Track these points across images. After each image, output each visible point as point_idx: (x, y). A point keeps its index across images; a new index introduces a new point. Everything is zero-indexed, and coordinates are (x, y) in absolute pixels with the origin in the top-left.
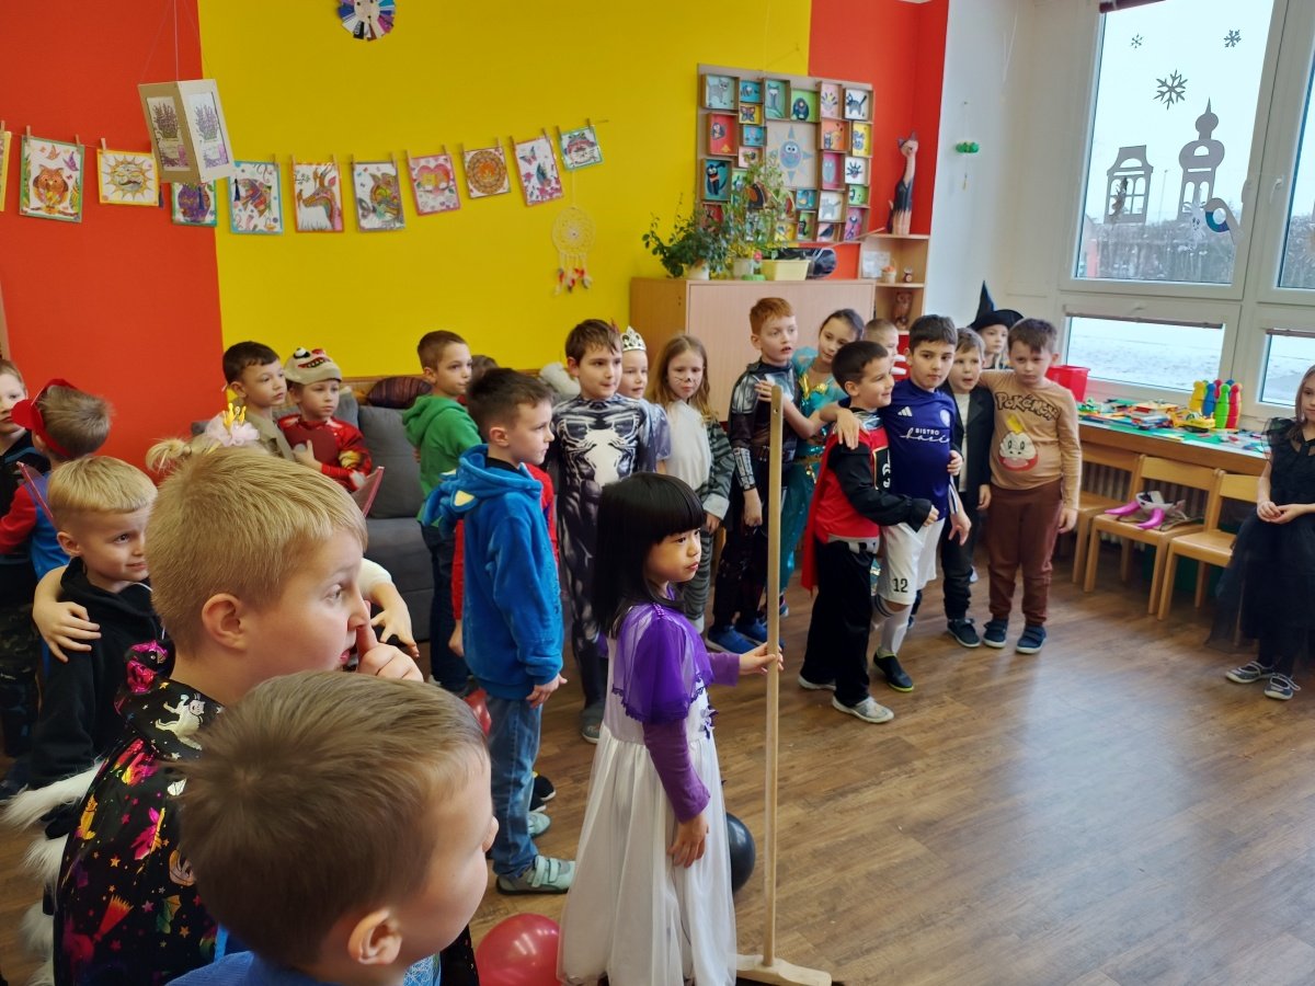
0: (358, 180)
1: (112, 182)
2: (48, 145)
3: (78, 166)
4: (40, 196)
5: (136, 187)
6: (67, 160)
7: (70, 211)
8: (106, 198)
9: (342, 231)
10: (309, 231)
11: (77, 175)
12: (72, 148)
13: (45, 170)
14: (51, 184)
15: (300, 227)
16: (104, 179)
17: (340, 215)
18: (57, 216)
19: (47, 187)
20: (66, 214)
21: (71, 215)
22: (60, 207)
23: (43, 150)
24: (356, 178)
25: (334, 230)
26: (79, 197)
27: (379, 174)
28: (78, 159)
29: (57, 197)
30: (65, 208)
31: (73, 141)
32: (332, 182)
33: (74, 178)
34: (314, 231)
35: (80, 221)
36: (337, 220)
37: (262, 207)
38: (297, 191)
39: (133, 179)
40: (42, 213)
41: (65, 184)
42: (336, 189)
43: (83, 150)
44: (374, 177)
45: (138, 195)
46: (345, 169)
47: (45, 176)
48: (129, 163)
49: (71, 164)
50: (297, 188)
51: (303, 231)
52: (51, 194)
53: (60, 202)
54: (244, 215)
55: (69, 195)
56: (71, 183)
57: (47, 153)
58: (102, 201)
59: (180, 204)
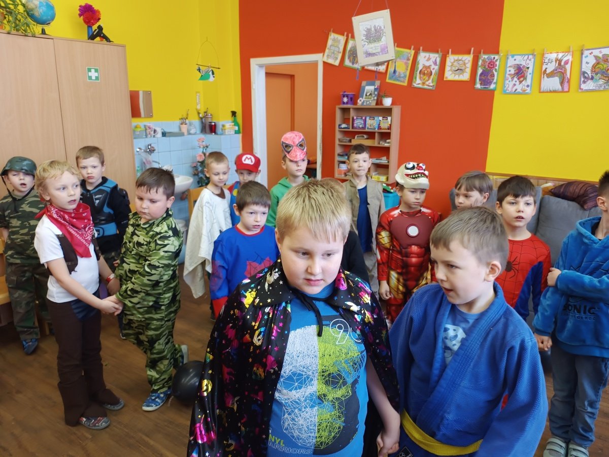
0: (584, 60)
1: (451, 70)
2: (427, 55)
3: (438, 63)
4: (420, 78)
5: (461, 71)
6: (434, 60)
7: (431, 84)
8: (447, 78)
9: (568, 91)
10: (547, 92)
11: (437, 68)
12: (436, 55)
13: (425, 67)
14: (426, 73)
15: (542, 90)
16: (447, 68)
17: (569, 81)
18: (426, 87)
19: (424, 74)
20: (429, 86)
21: (431, 86)
22: (427, 83)
23: (425, 57)
24: (584, 59)
25: (563, 91)
26: (436, 78)
27: (600, 55)
28: (438, 60)
29: (427, 78)
30: (429, 83)
31: (437, 52)
32: (566, 63)
33: (435, 69)
34: (550, 92)
35: (434, 89)
36: (566, 85)
37: (522, 79)
38: (544, 69)
39: (460, 68)
40: (420, 86)
41: (431, 72)
42: (568, 67)
43: (441, 56)
44: (596, 57)
45: (461, 75)
46: (577, 54)
47: (424, 69)
48: (460, 60)
49: (435, 63)
50: (544, 67)
51: (543, 92)
52: (425, 77)
53: (428, 80)
54: (511, 84)
55: (432, 77)
56: (434, 72)
57: (427, 58)
58: (445, 79)
59: (480, 80)
